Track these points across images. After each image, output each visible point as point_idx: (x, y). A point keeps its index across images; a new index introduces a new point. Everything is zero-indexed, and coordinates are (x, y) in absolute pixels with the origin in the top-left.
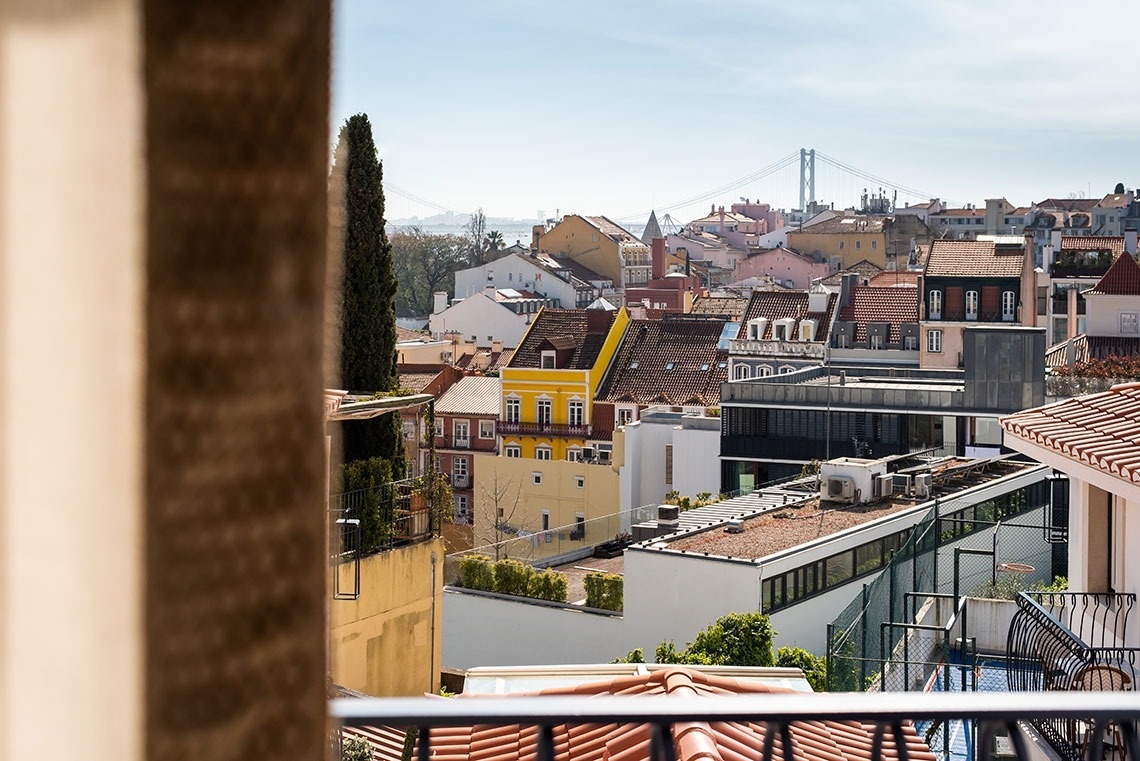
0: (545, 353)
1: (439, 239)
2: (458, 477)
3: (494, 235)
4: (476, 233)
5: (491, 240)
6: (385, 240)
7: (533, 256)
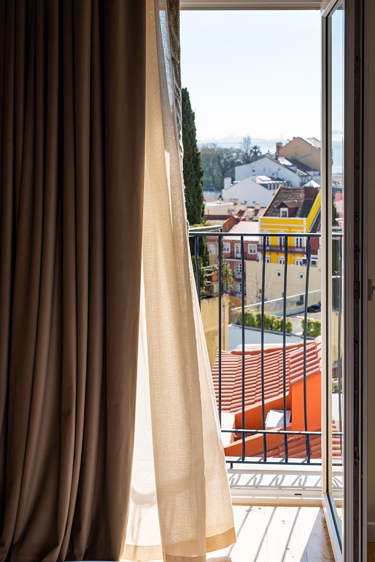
0: (282, 209)
1: (226, 150)
2: (238, 273)
3: (255, 148)
4: (246, 147)
5: (254, 150)
6: (197, 150)
7: (276, 159)
